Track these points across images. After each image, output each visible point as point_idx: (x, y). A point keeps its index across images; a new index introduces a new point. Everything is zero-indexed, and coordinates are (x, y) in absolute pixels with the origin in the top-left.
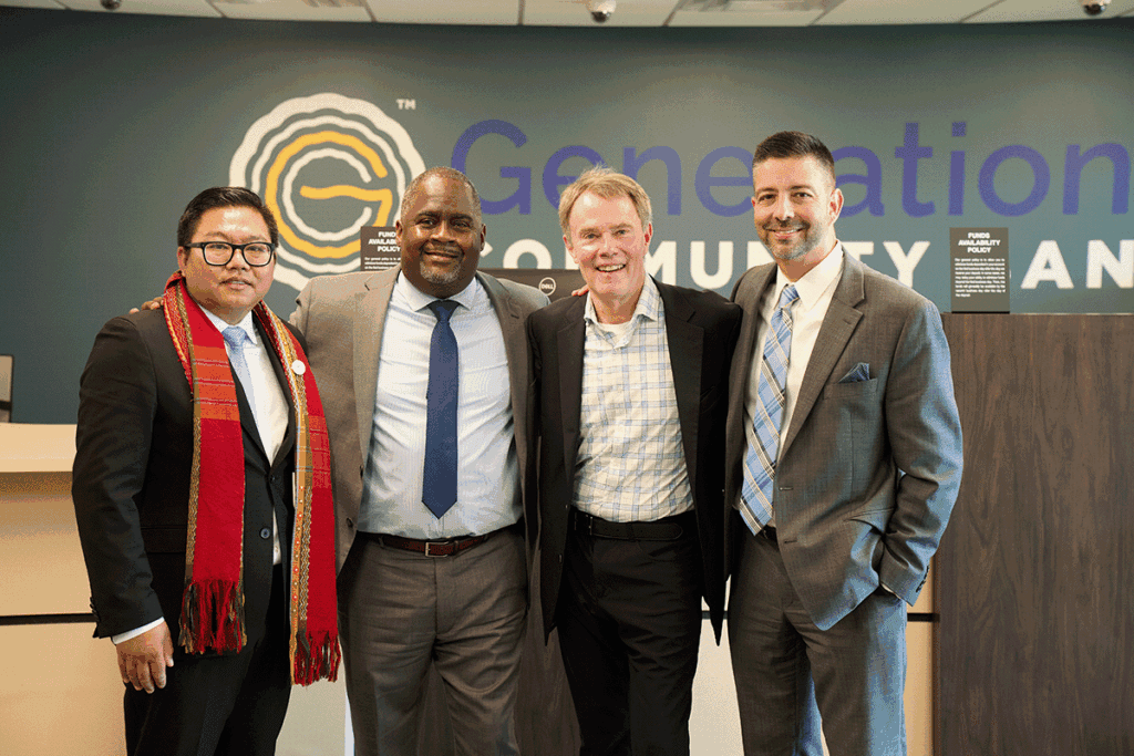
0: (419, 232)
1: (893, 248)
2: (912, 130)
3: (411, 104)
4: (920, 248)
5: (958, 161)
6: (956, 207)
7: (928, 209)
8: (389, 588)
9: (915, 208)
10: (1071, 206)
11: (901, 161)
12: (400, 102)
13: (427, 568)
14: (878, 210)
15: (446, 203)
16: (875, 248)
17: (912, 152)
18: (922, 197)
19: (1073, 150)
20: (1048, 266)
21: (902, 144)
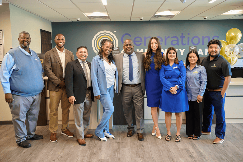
0: (126, 47)
1: (180, 50)
2: (182, 34)
3: (116, 32)
4: (184, 50)
5: (188, 38)
6: (188, 44)
7: (185, 44)
8: (126, 90)
9: (183, 44)
10: (203, 44)
11: (181, 38)
12: (114, 31)
13: (131, 88)
14: (178, 45)
15: (129, 43)
16: (178, 50)
17: (183, 37)
18: (184, 43)
19: (203, 37)
20: (200, 52)
21: (181, 36)
